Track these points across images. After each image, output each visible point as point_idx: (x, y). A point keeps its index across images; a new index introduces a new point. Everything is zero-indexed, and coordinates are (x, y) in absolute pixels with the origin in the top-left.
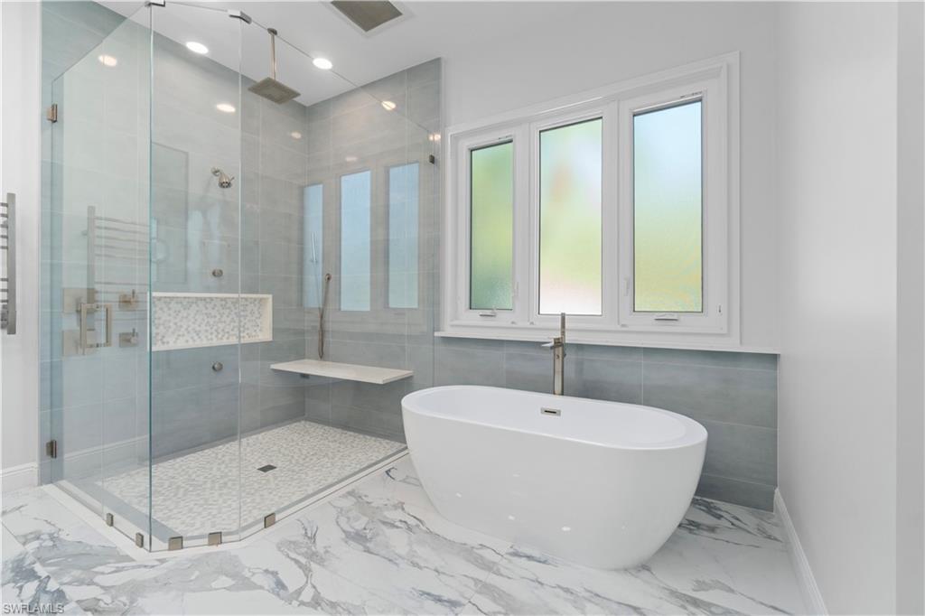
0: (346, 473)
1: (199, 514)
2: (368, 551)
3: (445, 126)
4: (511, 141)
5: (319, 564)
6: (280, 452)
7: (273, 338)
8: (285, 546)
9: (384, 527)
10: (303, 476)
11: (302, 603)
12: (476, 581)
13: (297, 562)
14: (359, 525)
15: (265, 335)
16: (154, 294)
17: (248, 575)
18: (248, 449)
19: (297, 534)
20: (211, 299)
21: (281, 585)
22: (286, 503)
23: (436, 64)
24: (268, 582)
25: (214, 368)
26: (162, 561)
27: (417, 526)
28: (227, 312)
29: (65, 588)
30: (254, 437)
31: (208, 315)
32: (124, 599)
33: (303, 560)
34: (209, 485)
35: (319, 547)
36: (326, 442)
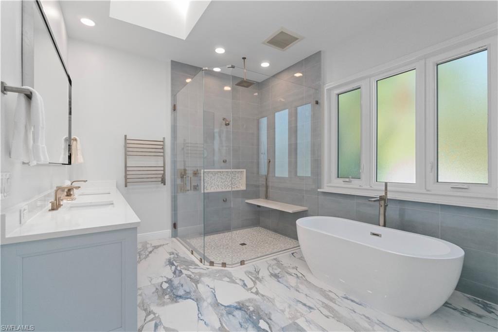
0: (275, 251)
1: (219, 256)
2: (279, 281)
3: (324, 85)
4: (360, 88)
5: (259, 282)
6: (248, 239)
7: (246, 188)
8: (248, 273)
9: (286, 274)
10: (257, 250)
11: (252, 292)
12: (323, 303)
13: (251, 279)
14: (277, 272)
15: (243, 187)
16: (205, 170)
17: (235, 279)
18: (236, 236)
19: (252, 270)
20: (223, 172)
21: (245, 285)
22: (250, 259)
23: (318, 54)
24: (241, 283)
25: (224, 200)
26: (208, 269)
27: (302, 277)
28: (228, 177)
29: (182, 270)
30: (239, 231)
31: (222, 178)
32: (197, 277)
33: (254, 279)
34: (222, 247)
35: (260, 276)
36: (267, 237)
